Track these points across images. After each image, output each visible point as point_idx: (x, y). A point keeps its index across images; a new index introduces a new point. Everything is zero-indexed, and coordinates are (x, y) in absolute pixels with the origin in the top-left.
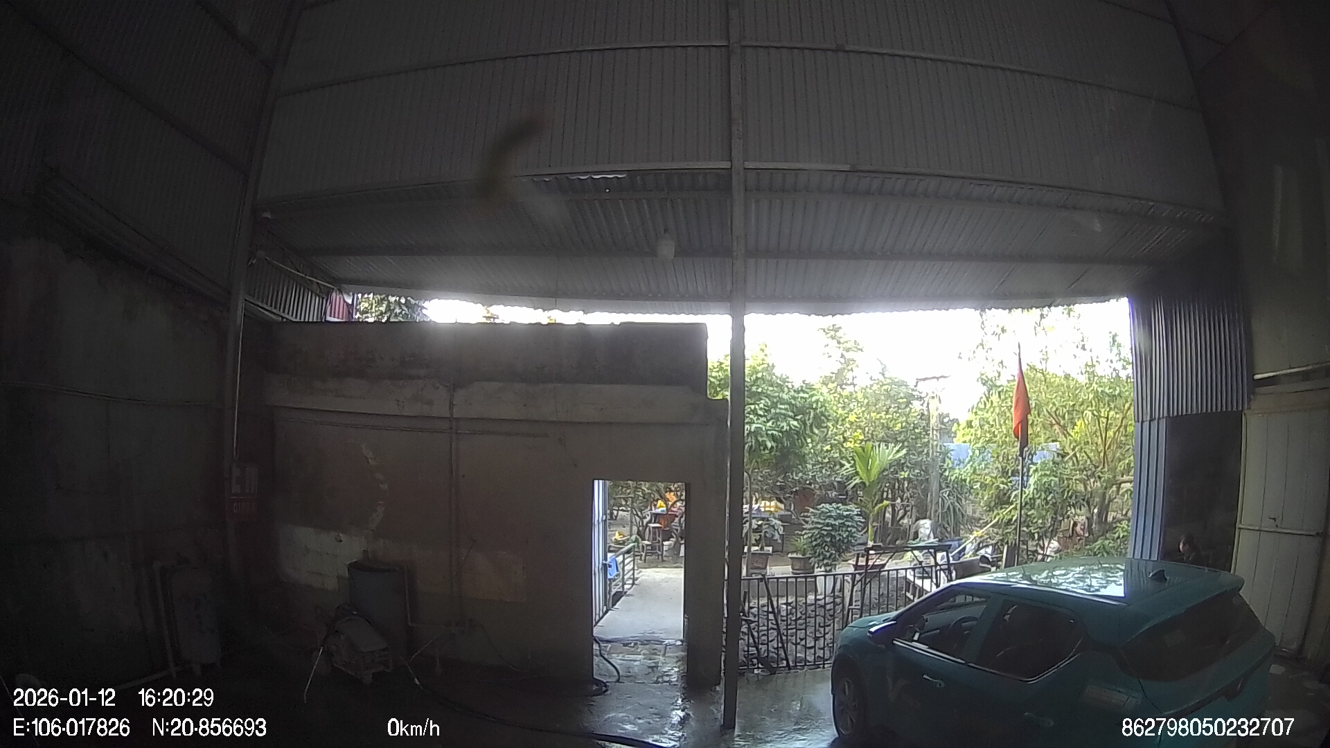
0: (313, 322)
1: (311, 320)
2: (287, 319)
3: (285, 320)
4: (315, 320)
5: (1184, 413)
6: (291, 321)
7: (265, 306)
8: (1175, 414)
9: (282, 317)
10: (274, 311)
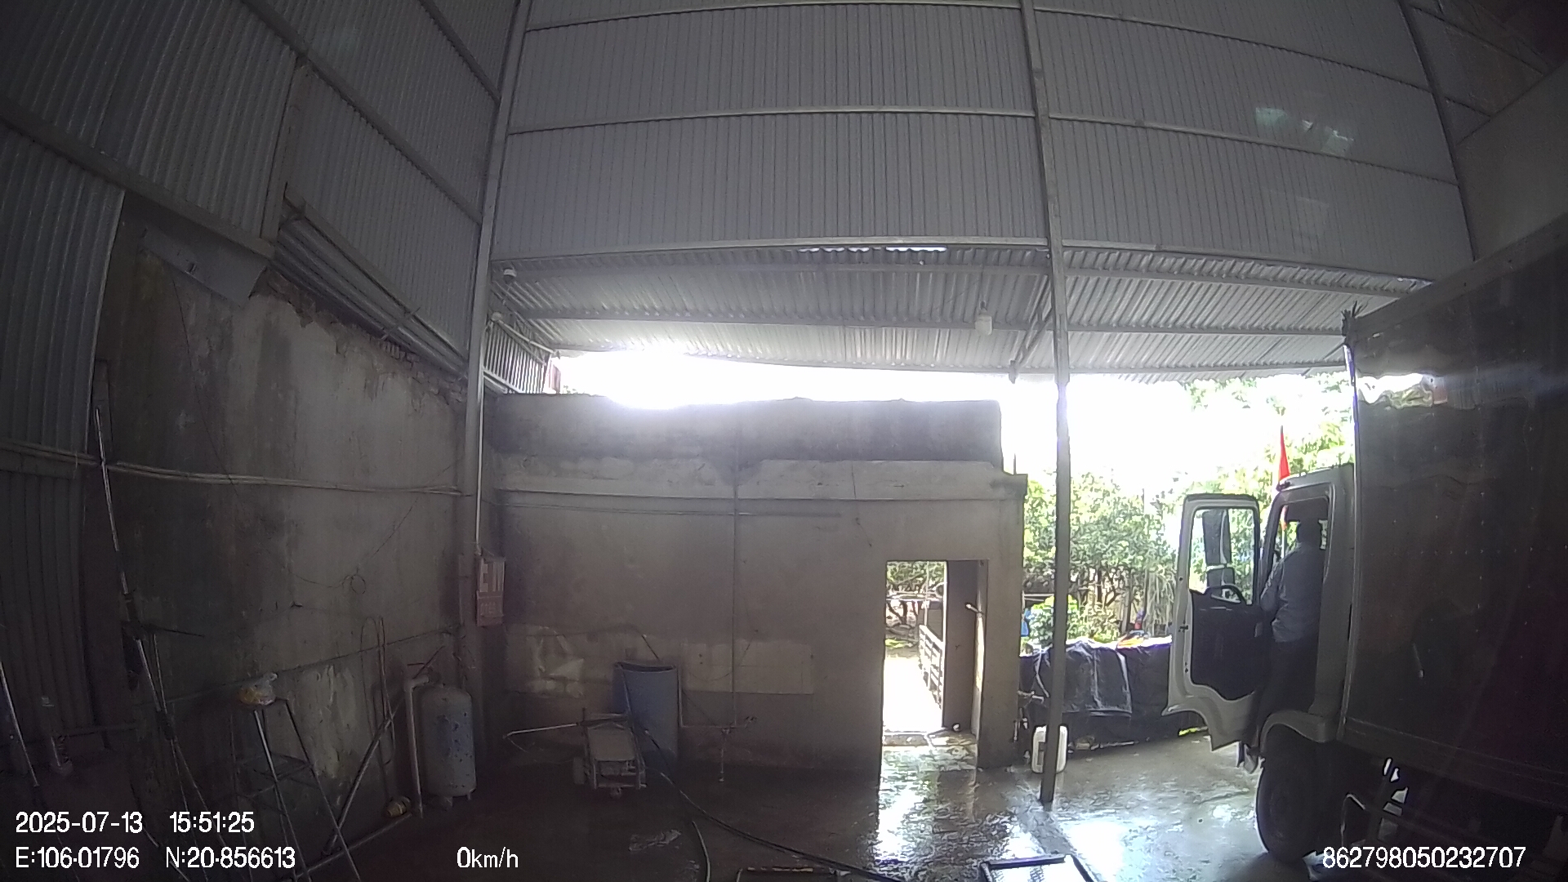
0: (533, 394)
1: (531, 392)
2: (512, 390)
3: (510, 392)
4: (535, 392)
6: (517, 393)
7: (496, 377)
9: (509, 388)
10: (503, 381)
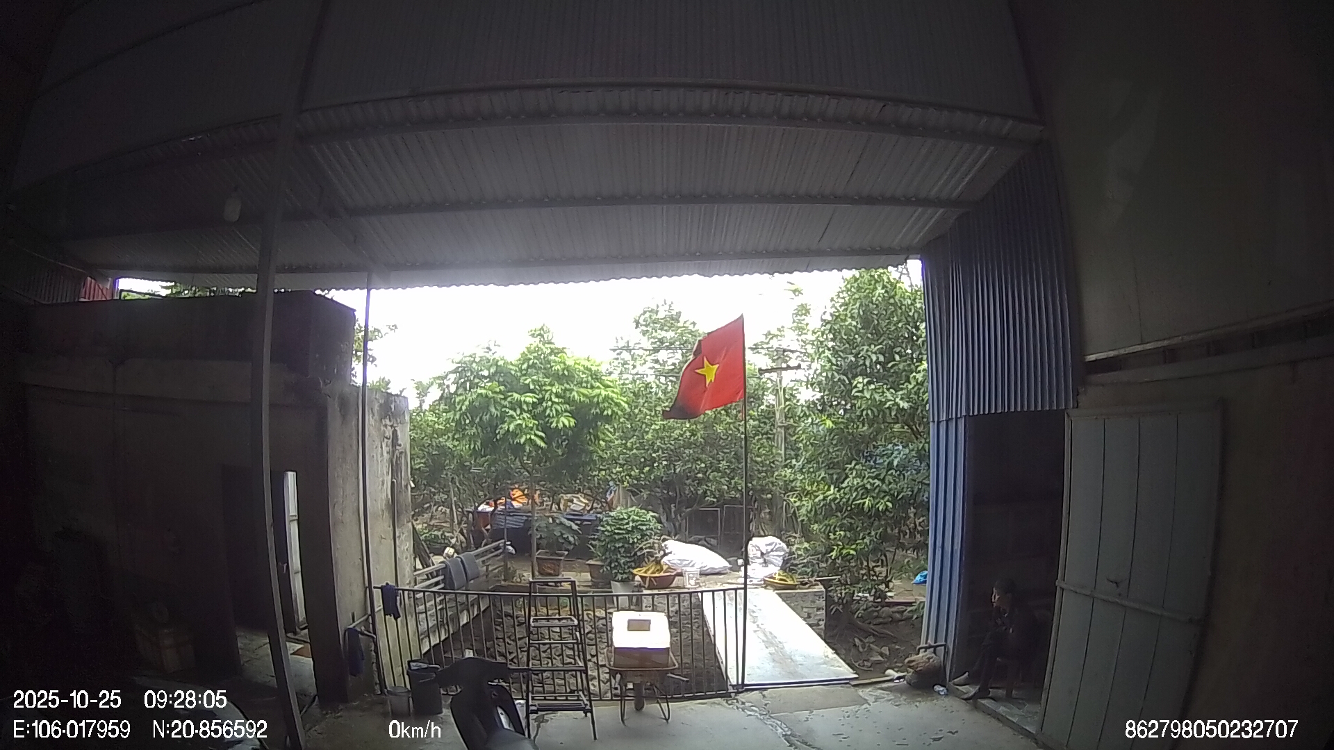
5: (987, 412)
7: (18, 291)
8: (976, 413)
